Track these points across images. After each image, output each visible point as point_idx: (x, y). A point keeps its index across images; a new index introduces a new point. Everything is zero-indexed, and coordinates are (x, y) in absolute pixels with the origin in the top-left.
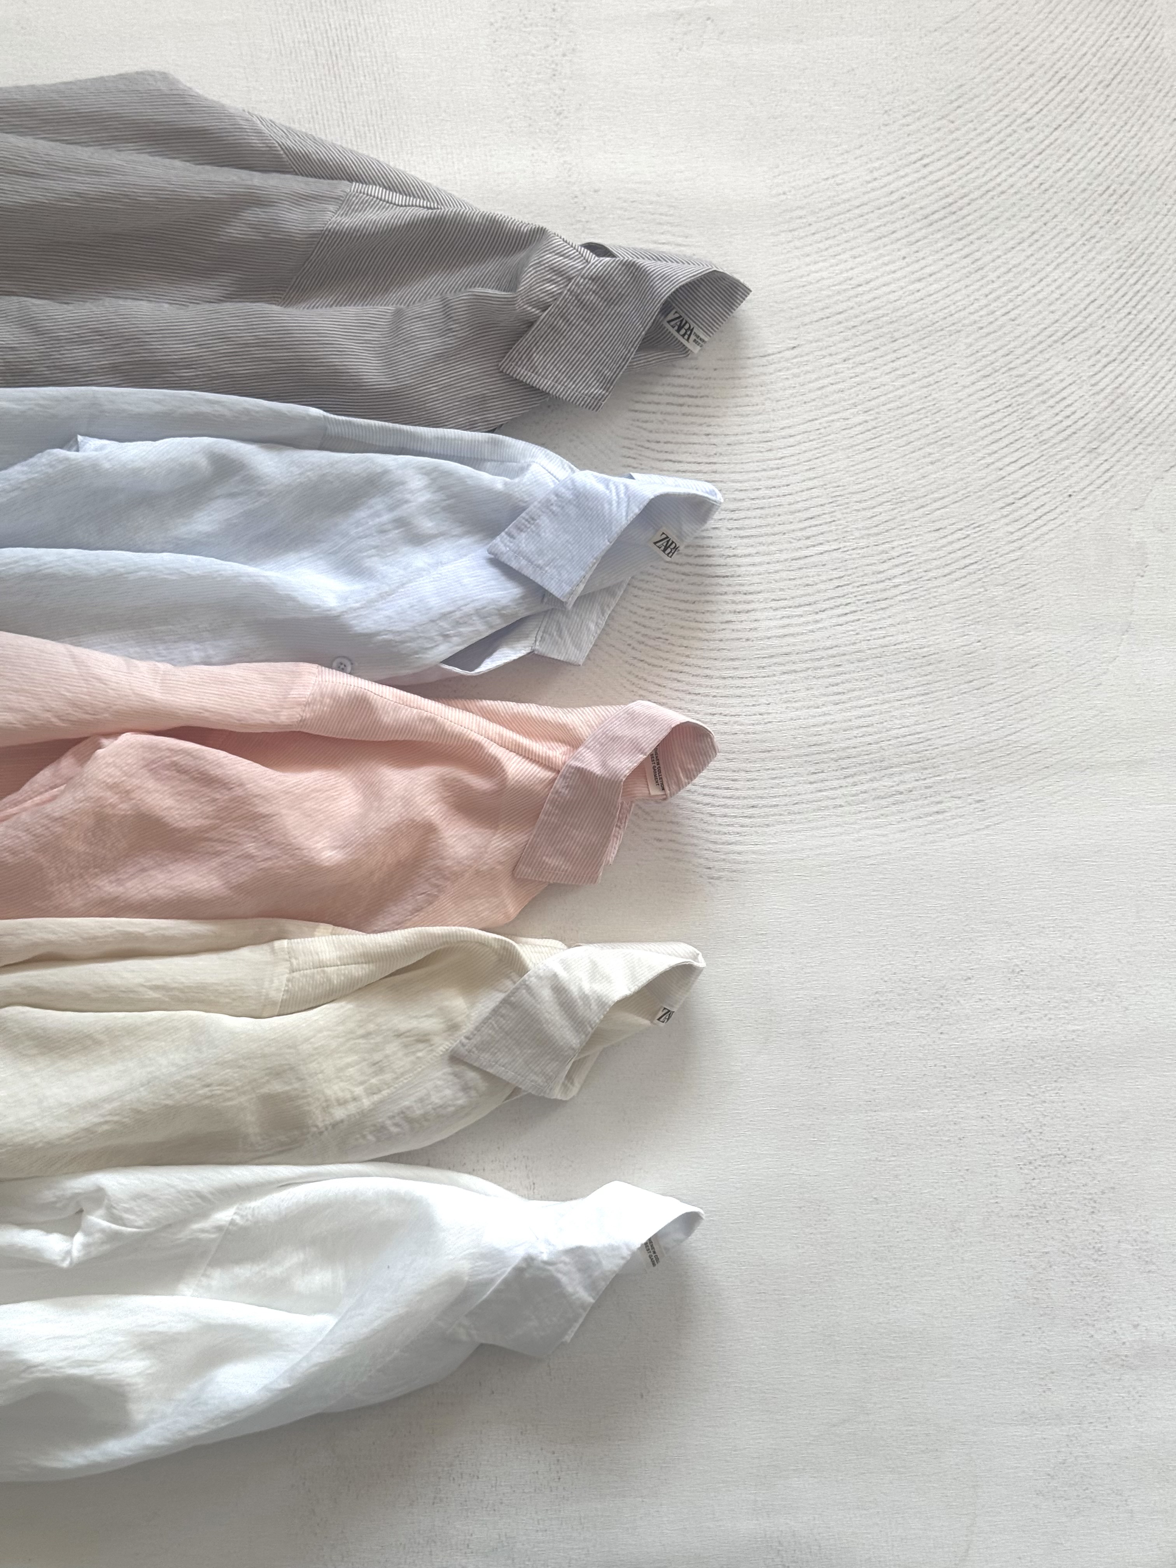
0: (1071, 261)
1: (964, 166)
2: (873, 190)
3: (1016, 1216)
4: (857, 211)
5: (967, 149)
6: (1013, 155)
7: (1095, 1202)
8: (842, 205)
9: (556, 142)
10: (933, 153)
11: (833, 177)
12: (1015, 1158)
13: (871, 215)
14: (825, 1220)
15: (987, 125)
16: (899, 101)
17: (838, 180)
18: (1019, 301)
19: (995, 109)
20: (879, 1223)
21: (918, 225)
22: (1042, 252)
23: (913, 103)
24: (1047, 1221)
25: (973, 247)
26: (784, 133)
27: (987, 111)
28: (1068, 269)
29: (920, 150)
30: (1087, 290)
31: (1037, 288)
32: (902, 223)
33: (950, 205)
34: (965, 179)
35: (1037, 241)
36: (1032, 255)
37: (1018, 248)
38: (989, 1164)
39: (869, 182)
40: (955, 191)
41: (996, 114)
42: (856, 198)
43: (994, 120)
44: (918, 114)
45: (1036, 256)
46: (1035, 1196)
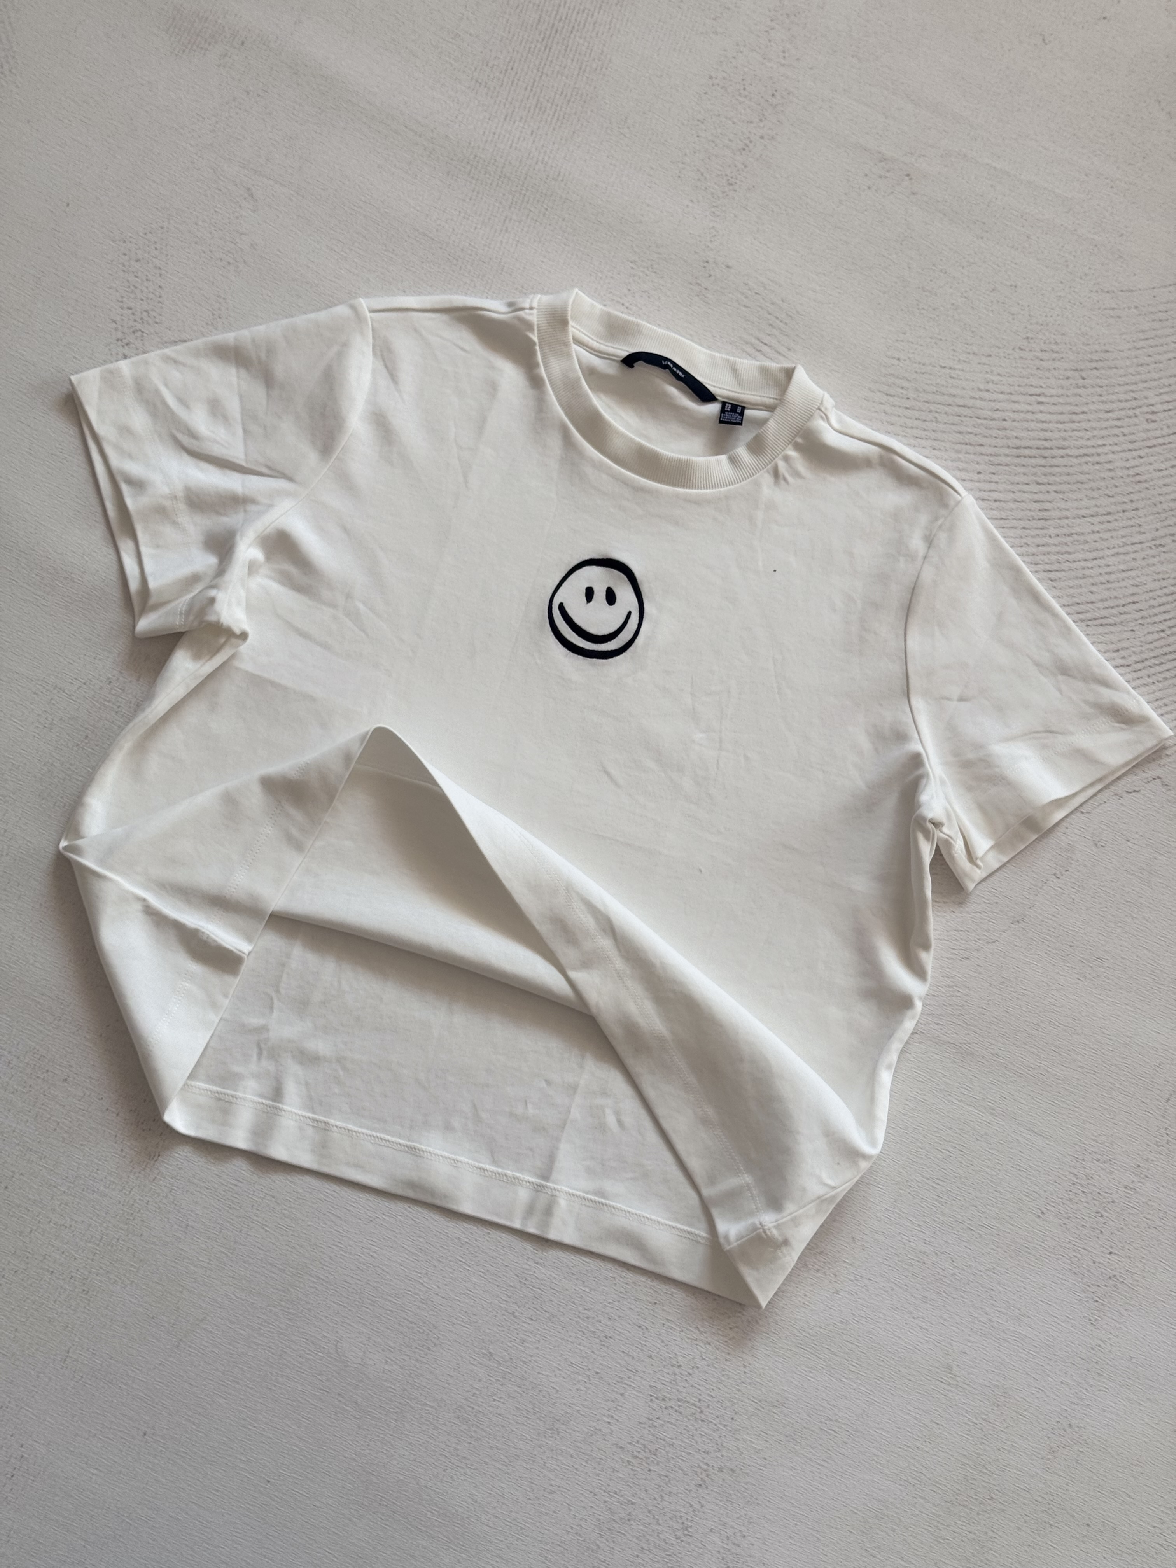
0: (1133, 556)
1: (1074, 422)
2: (981, 399)
3: (621, 1447)
4: (956, 409)
5: (1085, 409)
6: (1124, 435)
7: (708, 1476)
8: (946, 397)
9: (714, 207)
10: (1051, 396)
11: (951, 368)
12: (650, 1386)
13: (968, 419)
14: (429, 1349)
15: (1114, 397)
16: (1044, 334)
17: (953, 374)
18: (1065, 566)
19: (1130, 388)
20: (480, 1380)
21: (1007, 451)
22: (1108, 535)
23: (1056, 343)
24: (650, 1470)
25: (1048, 497)
26: (926, 308)
27: (1120, 385)
28: (1125, 562)
29: (1041, 387)
30: (1135, 590)
31: (1089, 564)
32: (994, 442)
33: (1046, 448)
34: (1070, 433)
35: (1109, 522)
36: (1098, 532)
37: (1088, 519)
38: (622, 1378)
39: (980, 390)
40: (1055, 439)
41: (1126, 393)
42: (962, 397)
43: (1122, 397)
44: (1055, 355)
45: (1101, 535)
46: (651, 1437)
